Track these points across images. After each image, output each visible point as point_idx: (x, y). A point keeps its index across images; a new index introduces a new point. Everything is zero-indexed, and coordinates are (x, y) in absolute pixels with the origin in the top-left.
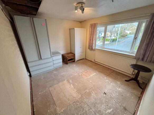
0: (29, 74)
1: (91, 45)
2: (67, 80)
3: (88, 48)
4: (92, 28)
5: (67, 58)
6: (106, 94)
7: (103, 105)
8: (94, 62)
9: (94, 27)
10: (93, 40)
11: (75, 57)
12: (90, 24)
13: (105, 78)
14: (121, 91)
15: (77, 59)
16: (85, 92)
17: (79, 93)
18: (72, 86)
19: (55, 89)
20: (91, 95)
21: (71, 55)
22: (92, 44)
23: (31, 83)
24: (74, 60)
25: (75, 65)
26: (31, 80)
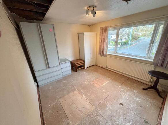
0: (36, 84)
1: (102, 51)
2: (78, 90)
3: (99, 54)
4: (102, 32)
5: (76, 65)
6: (122, 105)
7: (121, 118)
8: (106, 68)
9: (105, 30)
10: (104, 45)
11: (84, 63)
12: (101, 28)
13: (120, 86)
14: (139, 101)
15: (86, 66)
16: (99, 103)
17: (93, 105)
18: (85, 97)
19: (65, 101)
20: (107, 107)
21: (80, 62)
22: (103, 49)
23: (39, 94)
24: (83, 67)
25: (85, 73)
26: (39, 90)
